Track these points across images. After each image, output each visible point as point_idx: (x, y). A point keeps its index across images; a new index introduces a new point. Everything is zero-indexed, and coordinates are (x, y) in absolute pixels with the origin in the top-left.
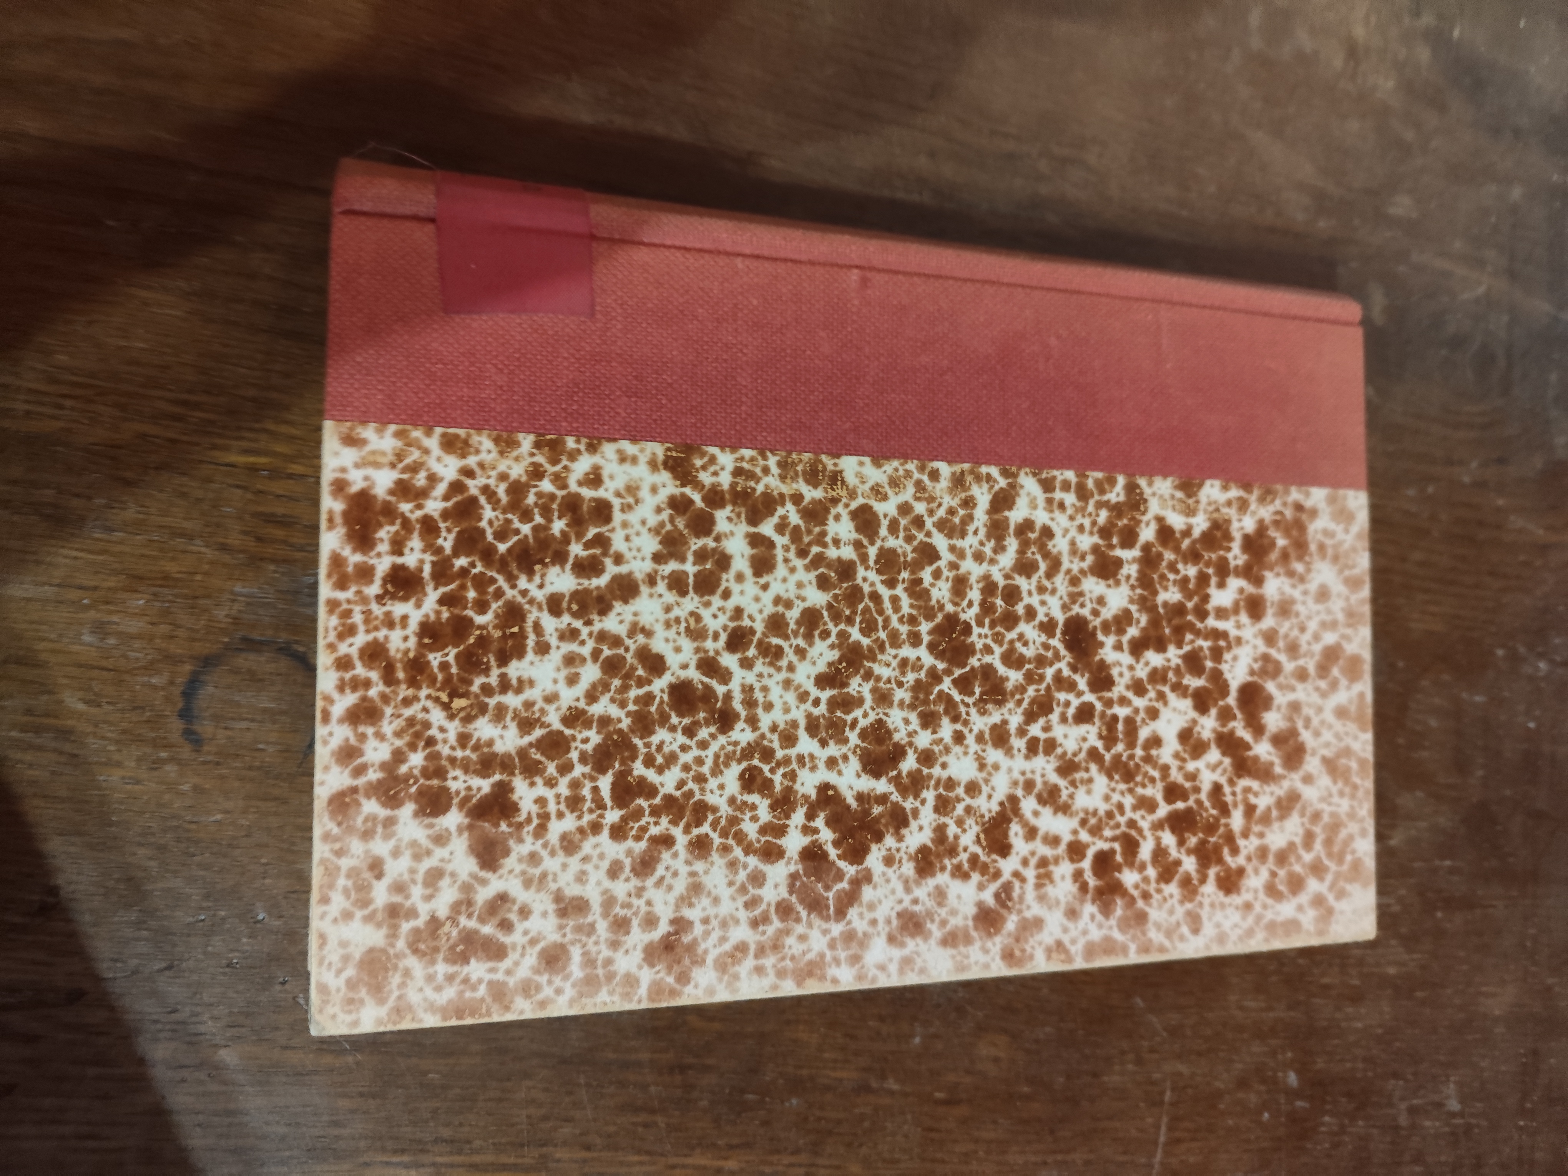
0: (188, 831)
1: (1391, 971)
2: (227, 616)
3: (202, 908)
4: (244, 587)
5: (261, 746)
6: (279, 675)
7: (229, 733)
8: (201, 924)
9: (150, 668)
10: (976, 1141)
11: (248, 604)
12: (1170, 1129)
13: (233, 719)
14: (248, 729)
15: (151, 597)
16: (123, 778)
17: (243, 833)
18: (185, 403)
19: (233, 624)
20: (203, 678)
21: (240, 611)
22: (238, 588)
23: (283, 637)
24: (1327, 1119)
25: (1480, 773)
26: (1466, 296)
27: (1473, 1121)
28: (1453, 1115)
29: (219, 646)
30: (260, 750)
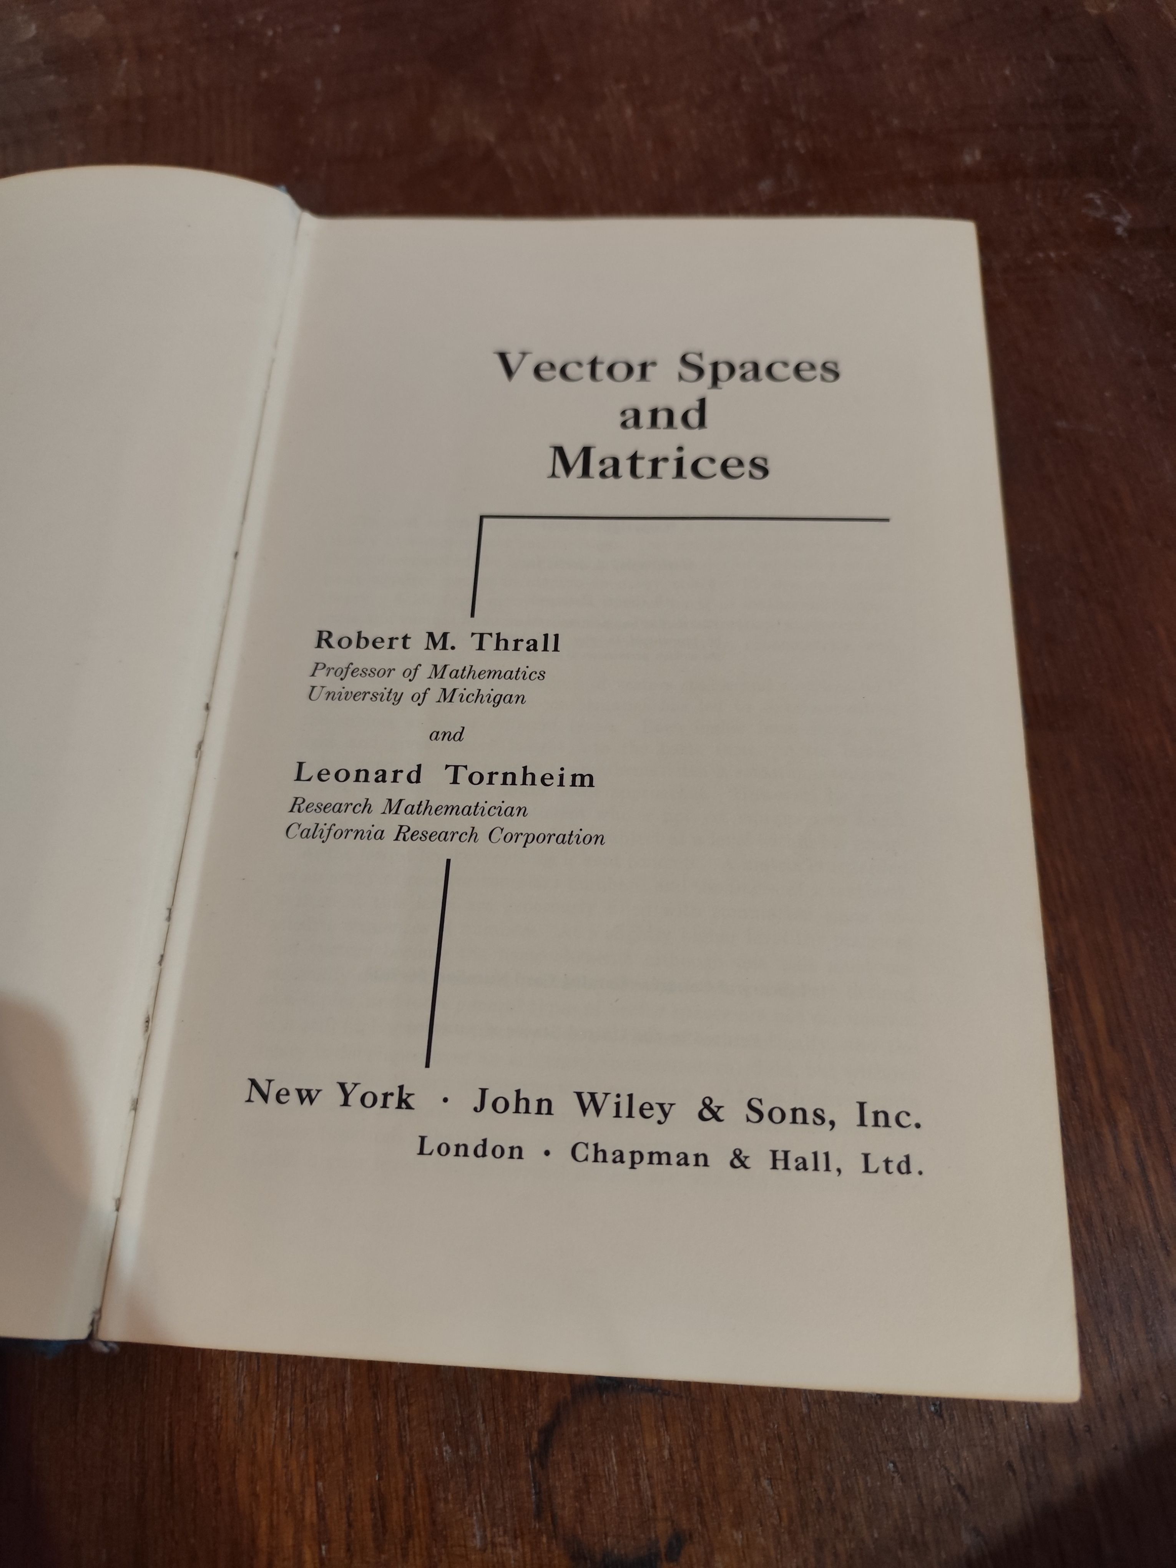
0: (791, 1520)
2: (515, 1548)
3: (880, 1470)
4: (474, 1536)
5: (666, 1453)
6: (573, 1457)
7: (659, 1501)
8: (899, 1465)
11: (493, 1525)
13: (641, 1504)
14: (649, 1477)
17: (778, 1445)
19: (522, 1539)
20: (598, 1557)
21: (505, 1532)
22: (478, 1542)
23: (526, 1465)
25: (399, 69)
28: (763, 23)
29: (554, 1546)
30: (671, 1454)
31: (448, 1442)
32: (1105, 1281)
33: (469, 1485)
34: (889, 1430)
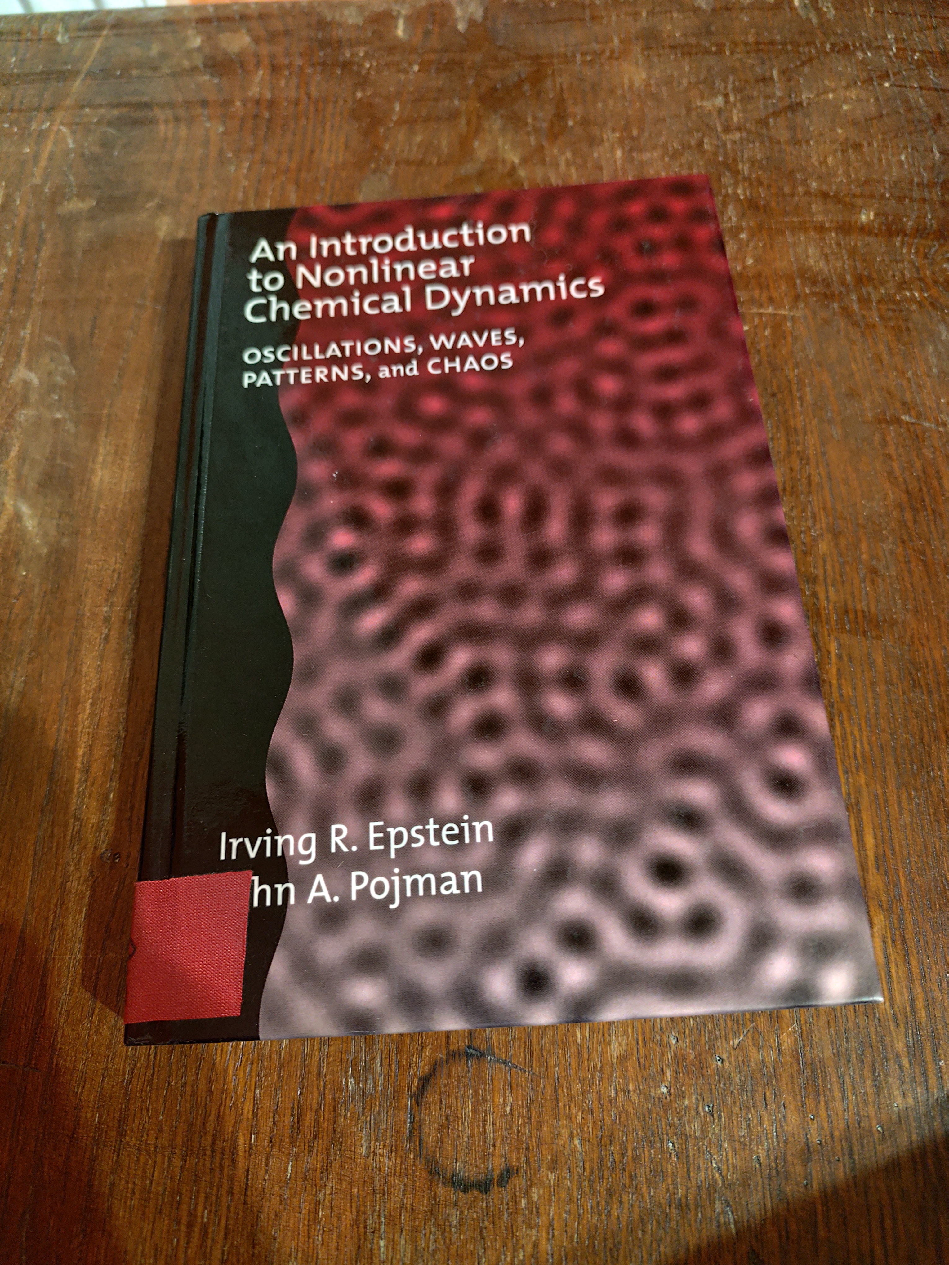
0: (592, 1172)
1: (619, 153)
2: (390, 1159)
3: (662, 1147)
4: (362, 1146)
5: (508, 1109)
6: (441, 1101)
7: (498, 1143)
8: (677, 1146)
9: (443, 1228)
10: (789, 453)
11: (377, 1140)
12: (761, 306)
13: (485, 1142)
14: (494, 1124)
15: (377, 1235)
16: (548, 1239)
17: (590, 1117)
18: (190, 1225)
19: (396, 1153)
20: (449, 1175)
21: (384, 1146)
22: (364, 1151)
23: (406, 1101)
24: (739, 191)
25: (456, 103)
26: (70, 141)
27: (730, 86)
28: (727, 101)
29: (418, 1162)
30: (511, 1110)
31: (353, 1075)
32: (847, 1038)
33: (364, 1109)
34: (673, 1119)
